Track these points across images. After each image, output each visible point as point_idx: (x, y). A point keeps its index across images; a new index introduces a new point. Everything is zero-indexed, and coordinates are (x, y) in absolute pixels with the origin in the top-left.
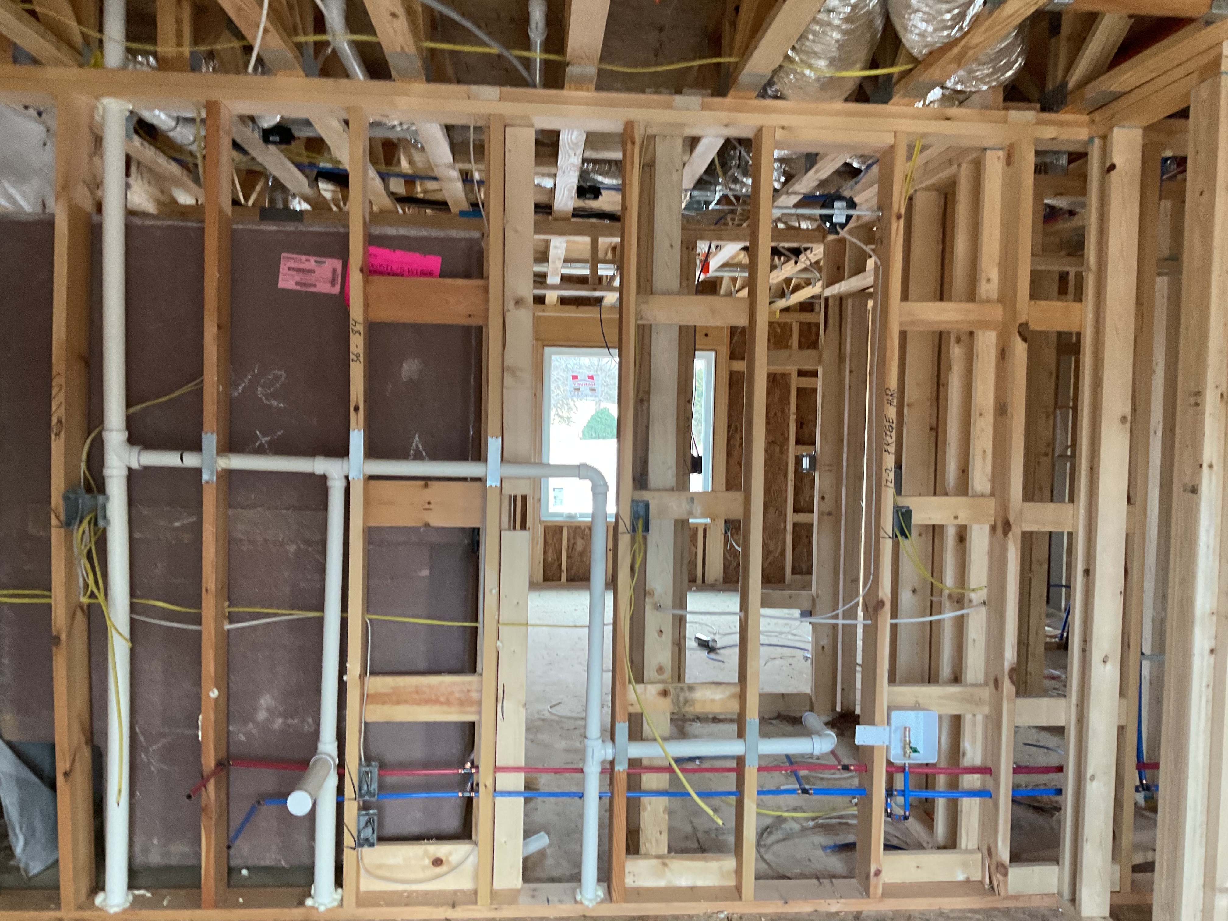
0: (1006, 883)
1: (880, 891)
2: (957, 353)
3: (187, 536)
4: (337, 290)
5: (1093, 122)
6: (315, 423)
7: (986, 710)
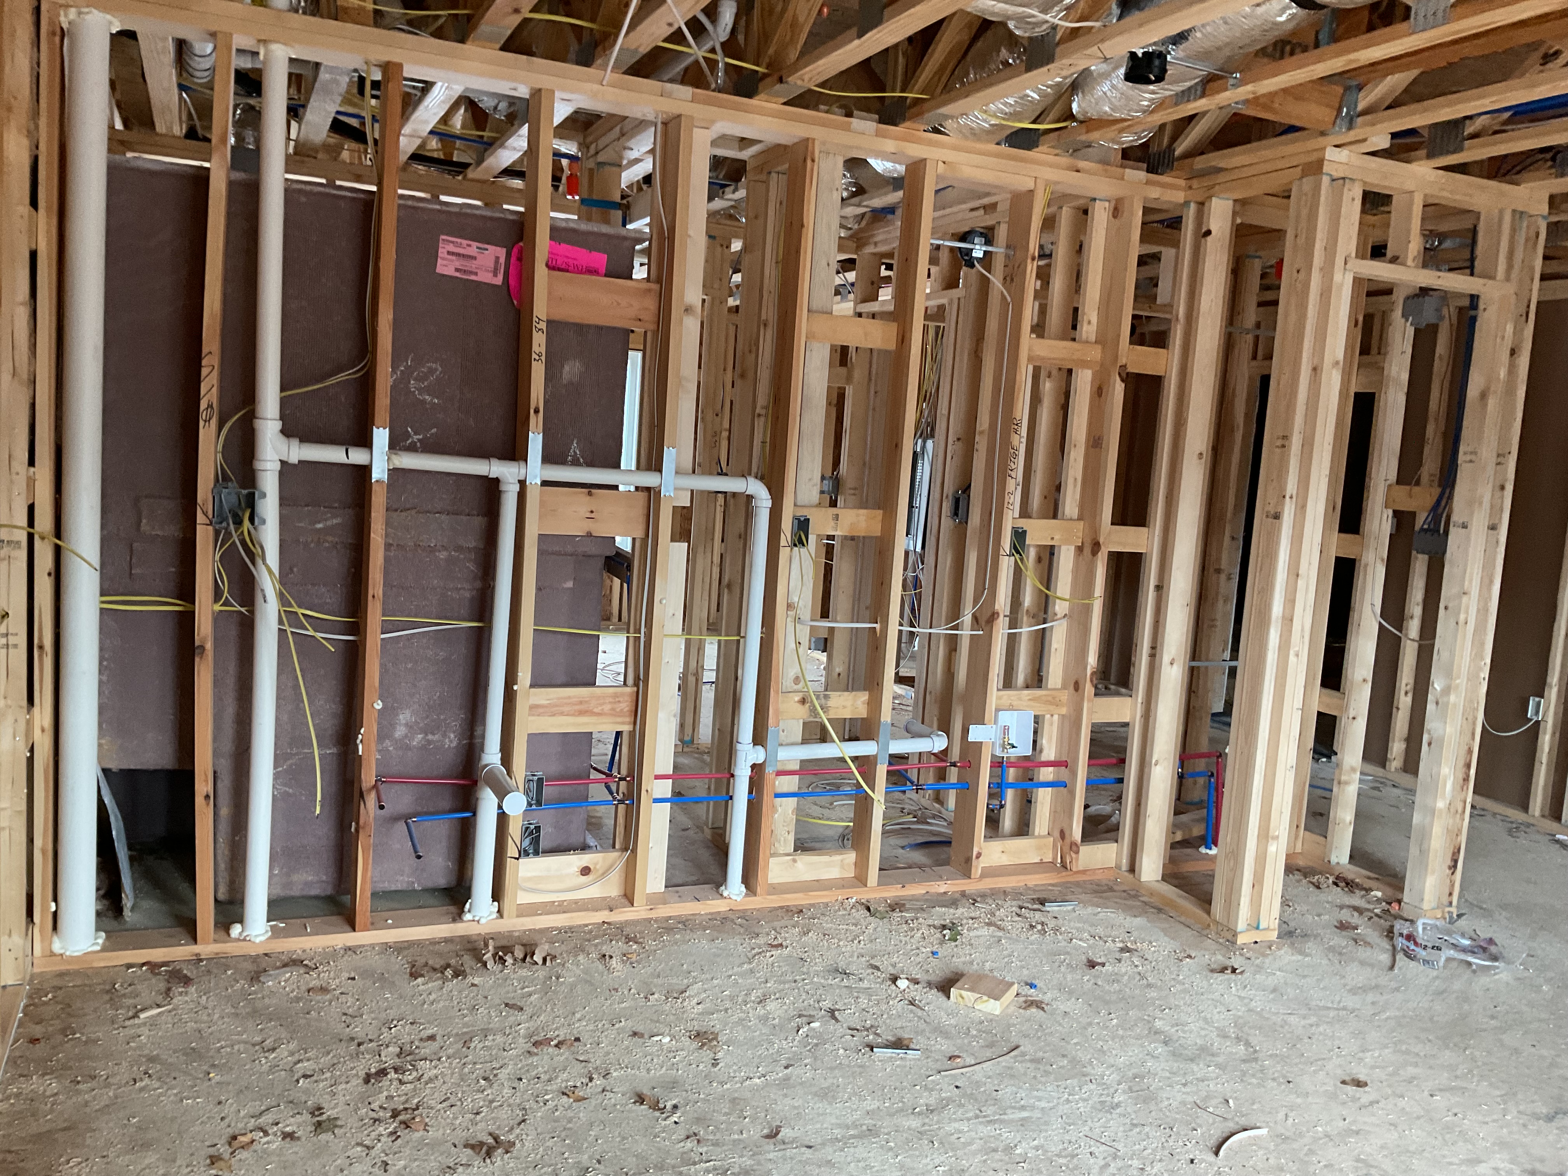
0: (1077, 859)
1: (979, 871)
2: (1047, 386)
3: (330, 538)
4: (499, 280)
5: (1190, 188)
6: (472, 422)
7: (1064, 711)
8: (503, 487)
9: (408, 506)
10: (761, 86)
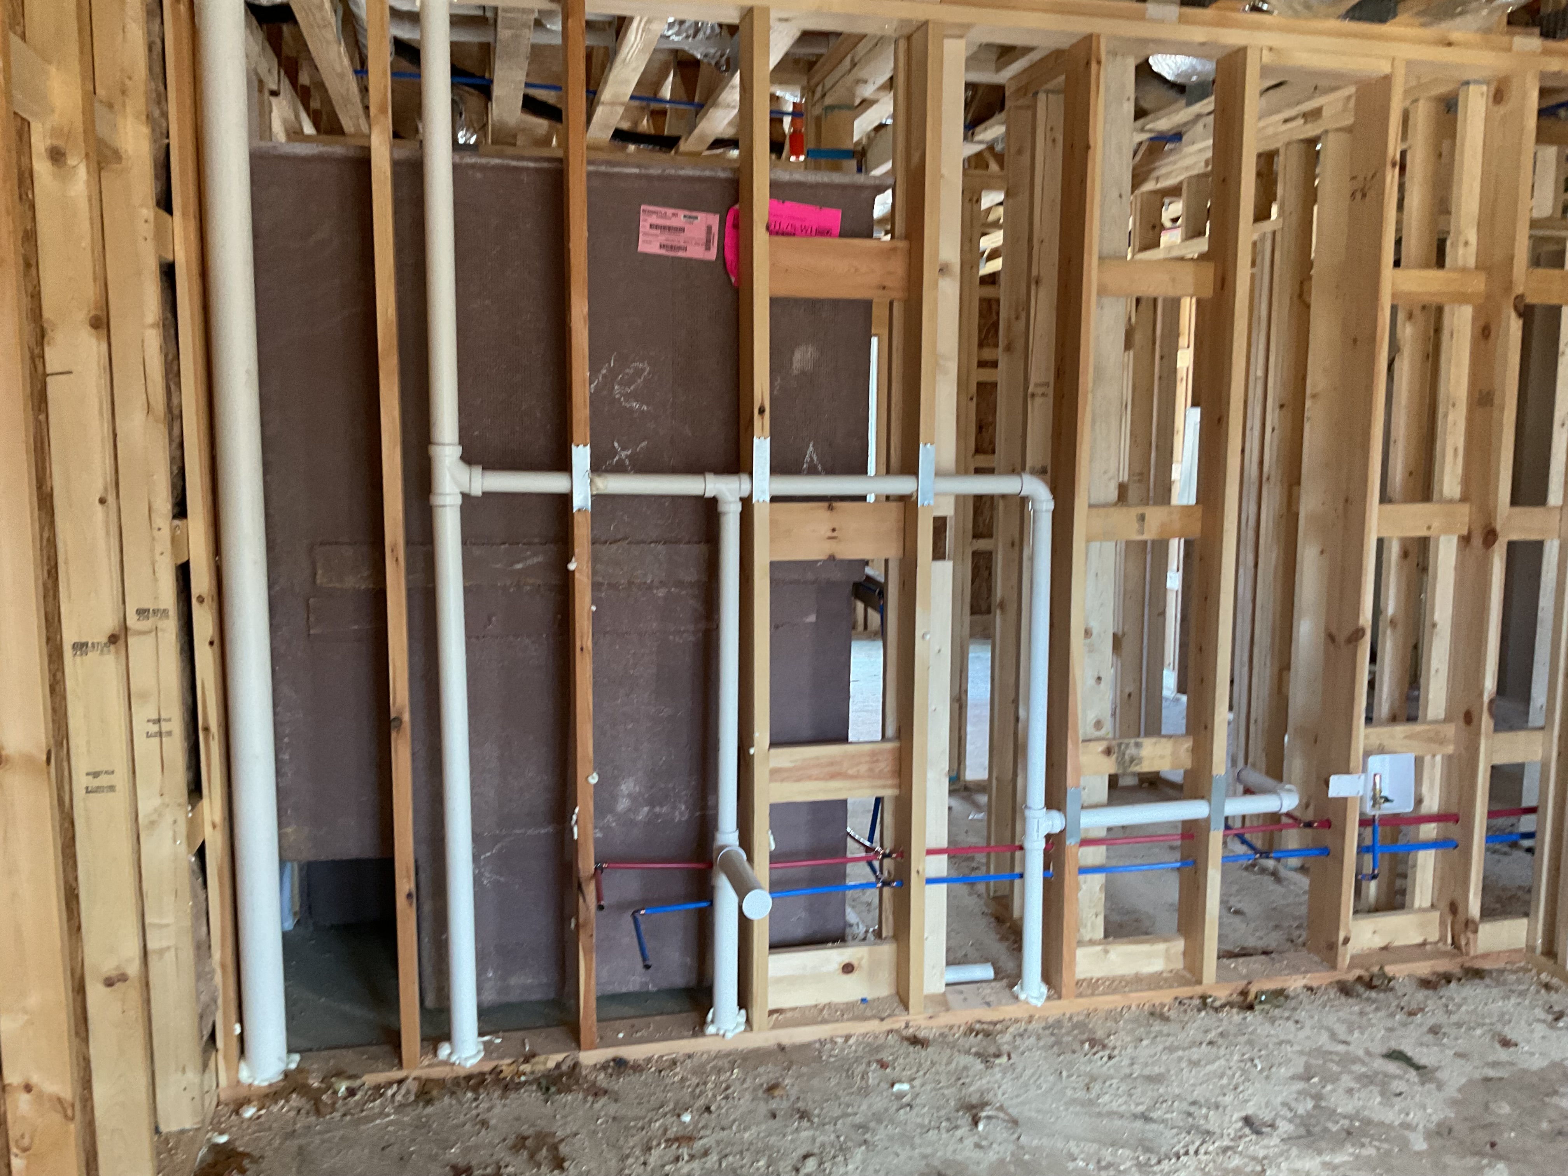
0: (1476, 941)
1: (1348, 958)
2: (1407, 332)
3: (531, 581)
4: (712, 255)
6: (688, 431)
7: (1450, 749)
8: (722, 508)
9: (619, 536)
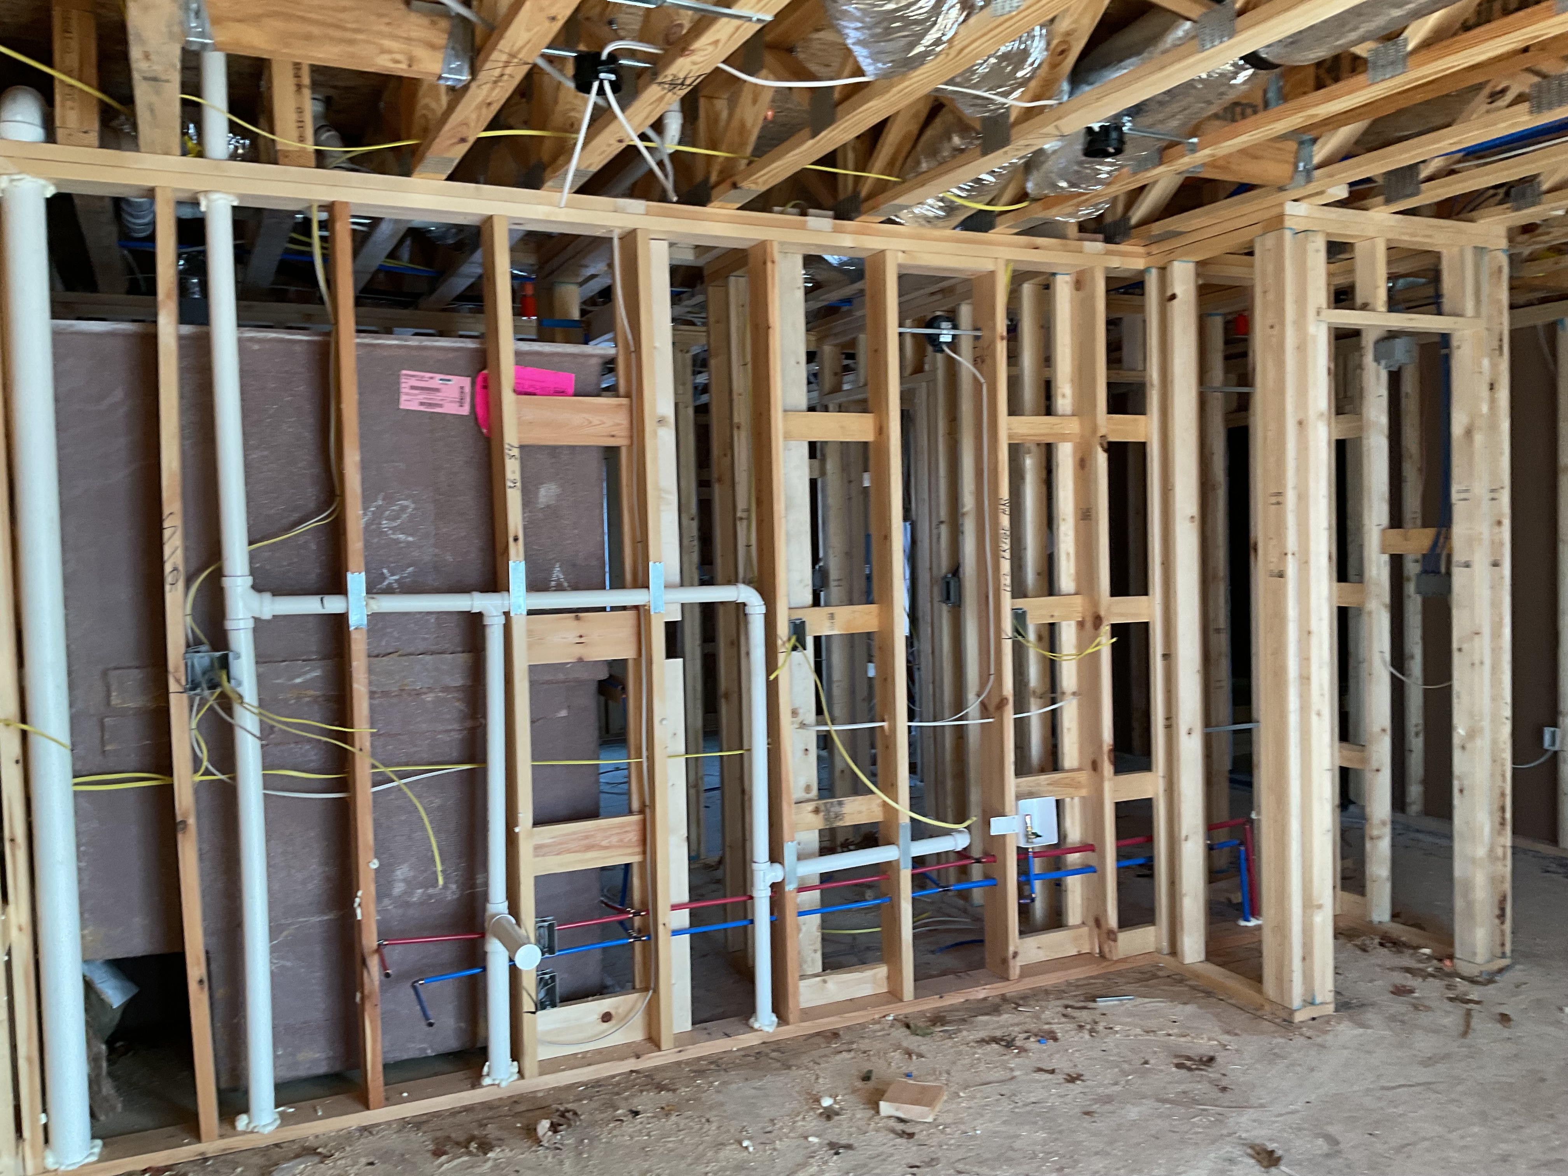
0: (1116, 947)
1: (1017, 971)
3: (312, 692)
4: (465, 410)
5: (1149, 254)
6: (449, 557)
7: (1084, 792)
8: (487, 621)
9: (390, 650)
10: (715, 192)
